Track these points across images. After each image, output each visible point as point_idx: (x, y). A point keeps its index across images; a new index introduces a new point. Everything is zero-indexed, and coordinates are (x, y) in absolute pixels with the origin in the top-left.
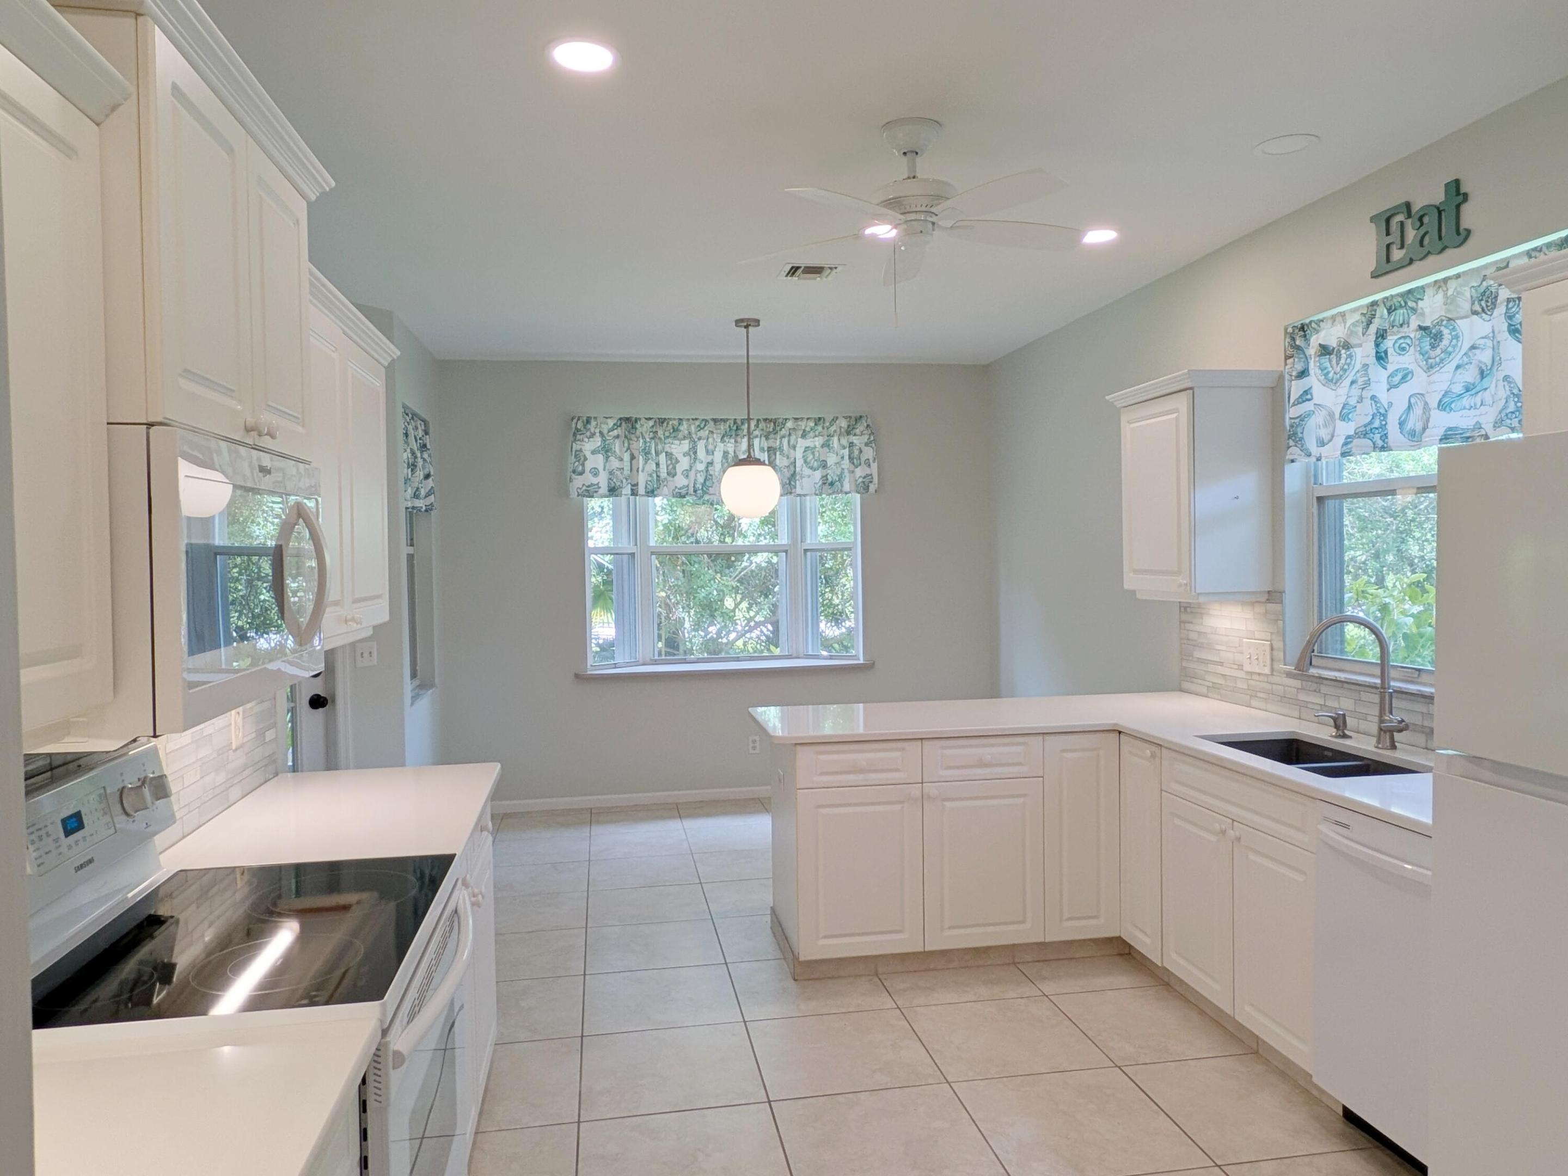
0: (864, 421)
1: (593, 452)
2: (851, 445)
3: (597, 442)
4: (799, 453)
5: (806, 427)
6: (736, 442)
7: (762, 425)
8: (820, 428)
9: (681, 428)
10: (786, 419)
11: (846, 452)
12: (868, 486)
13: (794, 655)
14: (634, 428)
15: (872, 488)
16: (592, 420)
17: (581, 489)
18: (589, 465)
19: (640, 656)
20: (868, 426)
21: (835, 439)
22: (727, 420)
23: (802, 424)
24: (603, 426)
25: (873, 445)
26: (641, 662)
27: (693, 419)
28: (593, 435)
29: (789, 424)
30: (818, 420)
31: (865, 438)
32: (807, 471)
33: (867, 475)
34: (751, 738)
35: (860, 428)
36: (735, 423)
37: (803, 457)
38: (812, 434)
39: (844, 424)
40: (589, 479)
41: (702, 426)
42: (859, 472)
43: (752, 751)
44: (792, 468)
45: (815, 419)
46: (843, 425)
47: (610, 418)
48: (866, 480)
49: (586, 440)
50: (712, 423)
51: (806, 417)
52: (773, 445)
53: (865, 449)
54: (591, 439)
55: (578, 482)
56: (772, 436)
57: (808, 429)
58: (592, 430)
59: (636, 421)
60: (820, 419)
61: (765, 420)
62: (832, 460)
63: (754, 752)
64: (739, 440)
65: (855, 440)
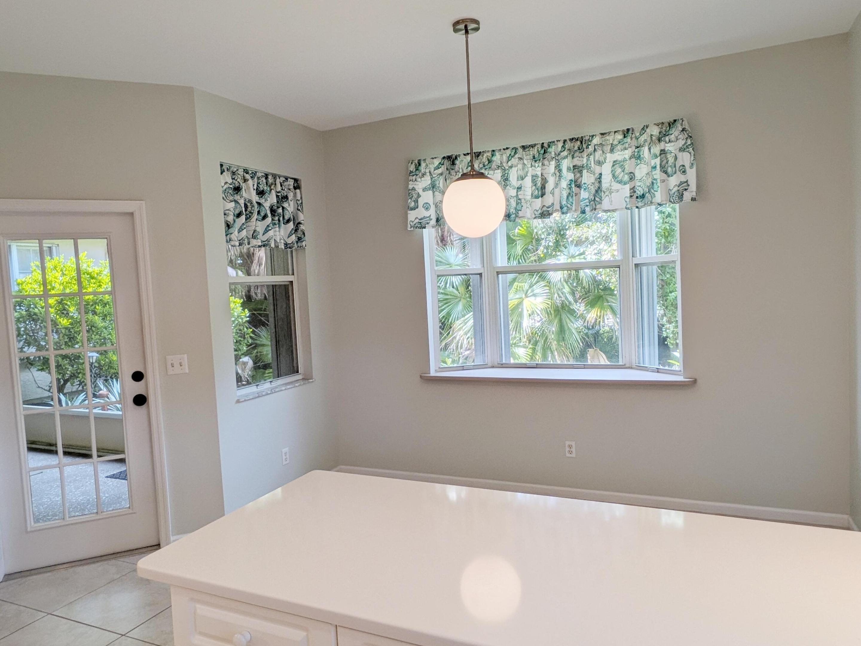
0: (679, 125)
1: (424, 190)
2: (663, 152)
3: (426, 181)
4: (606, 170)
5: (614, 140)
6: (543, 165)
7: (568, 145)
8: (628, 140)
9: (494, 158)
10: (593, 136)
11: (658, 161)
12: (682, 195)
13: (627, 366)
14: (453, 164)
15: (687, 196)
16: (422, 162)
17: (413, 222)
18: (421, 202)
19: (489, 361)
20: (683, 130)
21: (646, 149)
22: (535, 145)
23: (610, 139)
24: (430, 166)
25: (691, 149)
26: (490, 365)
27: (504, 149)
28: (424, 175)
29: (596, 141)
30: (626, 133)
31: (681, 143)
32: (616, 186)
33: (681, 183)
34: (568, 443)
35: (675, 132)
36: (542, 147)
37: (612, 171)
38: (619, 147)
39: (655, 131)
40: (421, 213)
41: (513, 154)
42: (674, 181)
43: (568, 455)
44: (597, 185)
45: (623, 131)
46: (654, 133)
47: (435, 158)
48: (681, 188)
49: (419, 180)
50: (520, 150)
51: (614, 131)
52: (579, 163)
53: (680, 155)
54: (422, 179)
55: (412, 216)
56: (577, 154)
57: (616, 142)
58: (423, 171)
59: (456, 158)
60: (628, 130)
61: (571, 140)
62: (641, 171)
63: (570, 455)
64: (546, 162)
65: (669, 147)
